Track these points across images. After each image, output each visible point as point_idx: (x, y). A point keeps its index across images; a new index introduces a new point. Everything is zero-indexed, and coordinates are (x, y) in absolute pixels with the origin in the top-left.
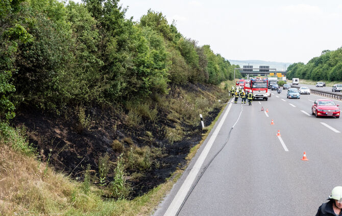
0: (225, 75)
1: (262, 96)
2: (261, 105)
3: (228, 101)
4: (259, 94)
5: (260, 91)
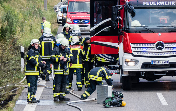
1: (171, 68)
2: (166, 106)
3: (15, 95)
4: (157, 61)
5: (163, 47)
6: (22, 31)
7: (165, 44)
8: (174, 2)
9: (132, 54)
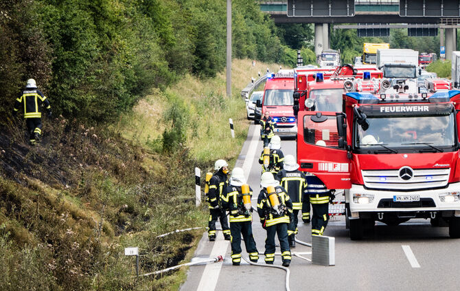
0: (165, 42)
1: (423, 207)
2: (417, 268)
3: (189, 248)
4: (402, 197)
5: (411, 175)
6: (195, 135)
7: (413, 171)
8: (428, 107)
9: (364, 185)
